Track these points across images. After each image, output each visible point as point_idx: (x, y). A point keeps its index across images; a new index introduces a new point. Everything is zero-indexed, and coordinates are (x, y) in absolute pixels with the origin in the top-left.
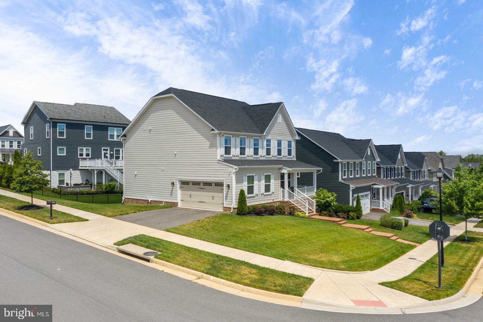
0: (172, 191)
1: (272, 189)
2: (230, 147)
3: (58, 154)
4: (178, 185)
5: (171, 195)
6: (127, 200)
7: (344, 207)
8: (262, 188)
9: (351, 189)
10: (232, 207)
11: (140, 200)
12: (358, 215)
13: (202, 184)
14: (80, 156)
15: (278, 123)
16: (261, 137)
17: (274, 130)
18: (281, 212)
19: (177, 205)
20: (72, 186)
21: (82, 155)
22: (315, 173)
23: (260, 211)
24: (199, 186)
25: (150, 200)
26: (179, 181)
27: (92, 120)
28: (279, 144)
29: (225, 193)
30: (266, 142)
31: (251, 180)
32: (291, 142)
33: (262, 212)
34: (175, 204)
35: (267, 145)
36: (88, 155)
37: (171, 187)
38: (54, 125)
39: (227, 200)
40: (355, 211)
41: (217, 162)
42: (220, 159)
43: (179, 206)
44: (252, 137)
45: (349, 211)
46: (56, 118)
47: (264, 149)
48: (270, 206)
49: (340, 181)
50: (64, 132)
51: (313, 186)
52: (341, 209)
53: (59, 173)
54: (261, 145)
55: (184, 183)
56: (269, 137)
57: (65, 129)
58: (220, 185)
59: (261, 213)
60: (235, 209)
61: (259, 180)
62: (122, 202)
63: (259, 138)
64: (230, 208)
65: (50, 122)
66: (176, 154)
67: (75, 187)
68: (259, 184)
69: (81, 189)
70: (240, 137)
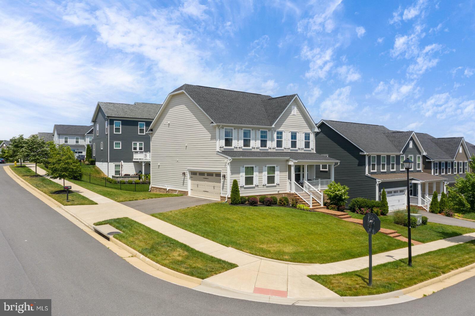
0: (184, 180)
1: (277, 180)
2: (232, 139)
3: (114, 148)
4: (188, 175)
5: (183, 184)
6: (153, 188)
7: (369, 202)
8: (263, 180)
9: (378, 183)
10: (226, 196)
11: (162, 189)
12: (383, 211)
13: (206, 175)
14: (134, 150)
15: (292, 115)
16: (270, 130)
17: (287, 122)
18: (282, 203)
19: (187, 194)
20: (123, 176)
21: (135, 149)
22: (333, 166)
23: (253, 202)
24: (204, 176)
25: (168, 189)
26: (189, 171)
27: (145, 117)
28: (294, 136)
29: (222, 183)
30: (277, 134)
31: (249, 170)
32: (309, 134)
33: (255, 202)
34: (186, 193)
35: (278, 137)
36: (141, 149)
37: (183, 177)
38: (111, 122)
39: (224, 190)
40: (380, 206)
41: (216, 153)
42: (219, 151)
43: (189, 195)
44: (258, 129)
45: (373, 206)
46: (113, 116)
47: (274, 141)
48: (272, 197)
49: (367, 175)
50: (120, 128)
51: (330, 179)
52: (365, 204)
53: (115, 165)
54: (270, 137)
55: (194, 174)
56: (280, 130)
57: (121, 125)
58: (218, 175)
59: (254, 204)
60: (229, 198)
61: (261, 172)
62: (149, 191)
63: (268, 130)
64: (225, 197)
65: (108, 119)
66: (186, 146)
67: (125, 177)
68: (260, 175)
69: (130, 179)
70: (243, 129)
